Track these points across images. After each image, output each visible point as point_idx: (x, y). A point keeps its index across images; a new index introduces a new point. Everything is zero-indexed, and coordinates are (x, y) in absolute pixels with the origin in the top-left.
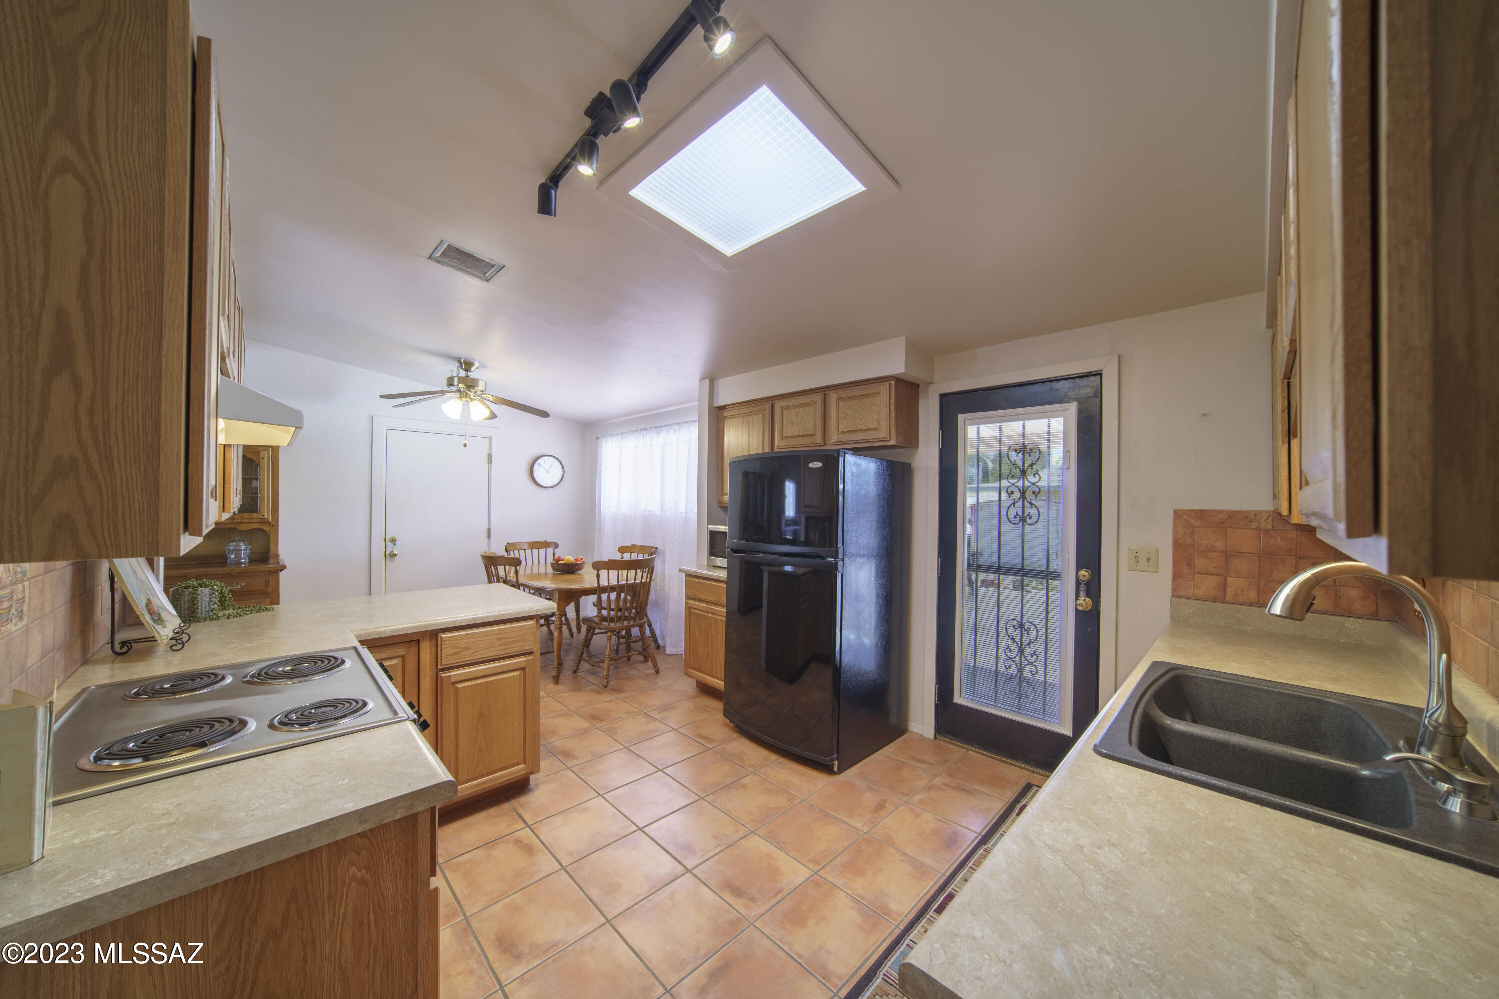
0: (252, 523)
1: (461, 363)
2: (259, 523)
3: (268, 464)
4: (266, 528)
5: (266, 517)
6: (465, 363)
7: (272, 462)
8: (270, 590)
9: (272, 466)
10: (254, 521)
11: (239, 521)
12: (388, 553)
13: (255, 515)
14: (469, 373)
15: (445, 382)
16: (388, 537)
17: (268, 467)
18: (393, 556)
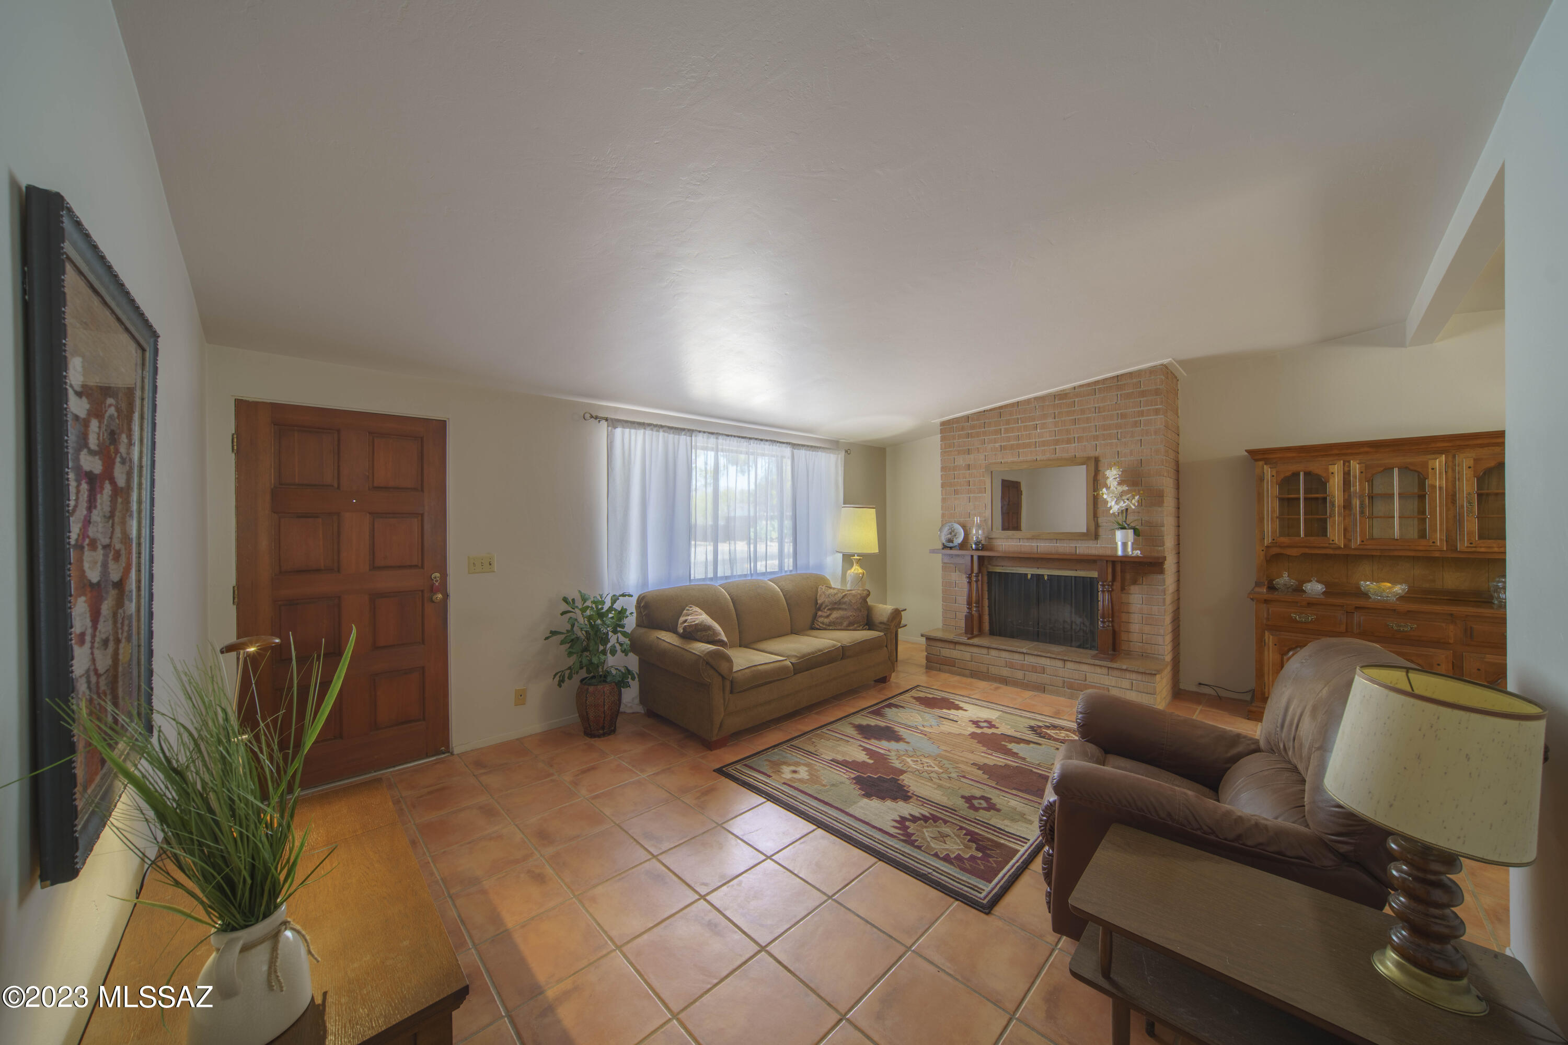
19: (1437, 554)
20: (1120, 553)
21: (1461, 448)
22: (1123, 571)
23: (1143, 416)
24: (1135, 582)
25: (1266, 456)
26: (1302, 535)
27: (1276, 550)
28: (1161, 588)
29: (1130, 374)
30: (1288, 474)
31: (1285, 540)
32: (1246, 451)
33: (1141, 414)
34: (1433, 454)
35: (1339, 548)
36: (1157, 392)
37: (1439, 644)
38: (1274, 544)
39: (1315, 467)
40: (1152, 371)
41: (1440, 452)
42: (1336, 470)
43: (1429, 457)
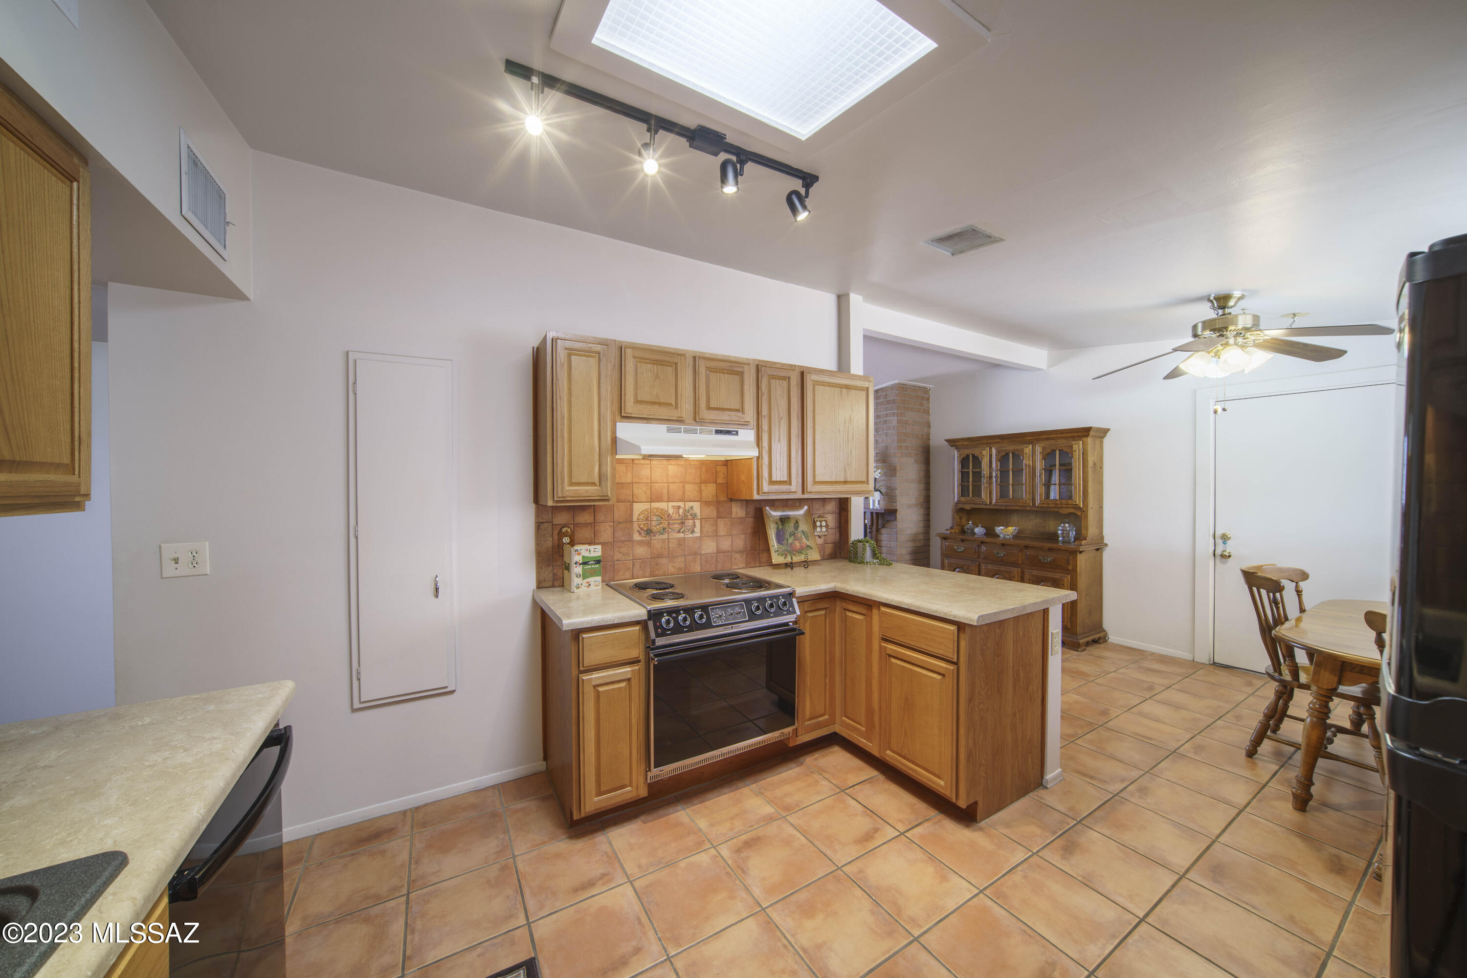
0: (1068, 508)
1: (1211, 301)
2: (1074, 508)
3: (1079, 455)
4: (1079, 513)
5: (1078, 503)
6: (1217, 299)
7: (1083, 454)
8: (1070, 568)
9: (1083, 457)
10: (1070, 506)
11: (1060, 506)
12: (1218, 552)
13: (1070, 502)
14: (1227, 311)
15: (1190, 332)
16: (1219, 533)
17: (1079, 458)
18: (1225, 557)
19: (1028, 508)
20: (871, 507)
21: (1038, 440)
22: (877, 519)
23: (887, 417)
24: (883, 527)
25: (955, 444)
26: (971, 496)
27: (960, 506)
28: (895, 530)
29: (882, 389)
30: (965, 456)
31: (963, 499)
32: (947, 441)
33: (887, 415)
34: (1027, 444)
35: (987, 504)
36: (894, 402)
37: (1014, 564)
38: (959, 502)
39: (976, 451)
40: (892, 387)
41: (1029, 443)
42: (986, 452)
43: (1025, 446)
